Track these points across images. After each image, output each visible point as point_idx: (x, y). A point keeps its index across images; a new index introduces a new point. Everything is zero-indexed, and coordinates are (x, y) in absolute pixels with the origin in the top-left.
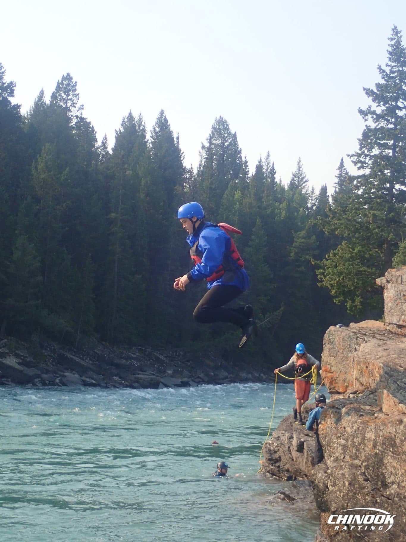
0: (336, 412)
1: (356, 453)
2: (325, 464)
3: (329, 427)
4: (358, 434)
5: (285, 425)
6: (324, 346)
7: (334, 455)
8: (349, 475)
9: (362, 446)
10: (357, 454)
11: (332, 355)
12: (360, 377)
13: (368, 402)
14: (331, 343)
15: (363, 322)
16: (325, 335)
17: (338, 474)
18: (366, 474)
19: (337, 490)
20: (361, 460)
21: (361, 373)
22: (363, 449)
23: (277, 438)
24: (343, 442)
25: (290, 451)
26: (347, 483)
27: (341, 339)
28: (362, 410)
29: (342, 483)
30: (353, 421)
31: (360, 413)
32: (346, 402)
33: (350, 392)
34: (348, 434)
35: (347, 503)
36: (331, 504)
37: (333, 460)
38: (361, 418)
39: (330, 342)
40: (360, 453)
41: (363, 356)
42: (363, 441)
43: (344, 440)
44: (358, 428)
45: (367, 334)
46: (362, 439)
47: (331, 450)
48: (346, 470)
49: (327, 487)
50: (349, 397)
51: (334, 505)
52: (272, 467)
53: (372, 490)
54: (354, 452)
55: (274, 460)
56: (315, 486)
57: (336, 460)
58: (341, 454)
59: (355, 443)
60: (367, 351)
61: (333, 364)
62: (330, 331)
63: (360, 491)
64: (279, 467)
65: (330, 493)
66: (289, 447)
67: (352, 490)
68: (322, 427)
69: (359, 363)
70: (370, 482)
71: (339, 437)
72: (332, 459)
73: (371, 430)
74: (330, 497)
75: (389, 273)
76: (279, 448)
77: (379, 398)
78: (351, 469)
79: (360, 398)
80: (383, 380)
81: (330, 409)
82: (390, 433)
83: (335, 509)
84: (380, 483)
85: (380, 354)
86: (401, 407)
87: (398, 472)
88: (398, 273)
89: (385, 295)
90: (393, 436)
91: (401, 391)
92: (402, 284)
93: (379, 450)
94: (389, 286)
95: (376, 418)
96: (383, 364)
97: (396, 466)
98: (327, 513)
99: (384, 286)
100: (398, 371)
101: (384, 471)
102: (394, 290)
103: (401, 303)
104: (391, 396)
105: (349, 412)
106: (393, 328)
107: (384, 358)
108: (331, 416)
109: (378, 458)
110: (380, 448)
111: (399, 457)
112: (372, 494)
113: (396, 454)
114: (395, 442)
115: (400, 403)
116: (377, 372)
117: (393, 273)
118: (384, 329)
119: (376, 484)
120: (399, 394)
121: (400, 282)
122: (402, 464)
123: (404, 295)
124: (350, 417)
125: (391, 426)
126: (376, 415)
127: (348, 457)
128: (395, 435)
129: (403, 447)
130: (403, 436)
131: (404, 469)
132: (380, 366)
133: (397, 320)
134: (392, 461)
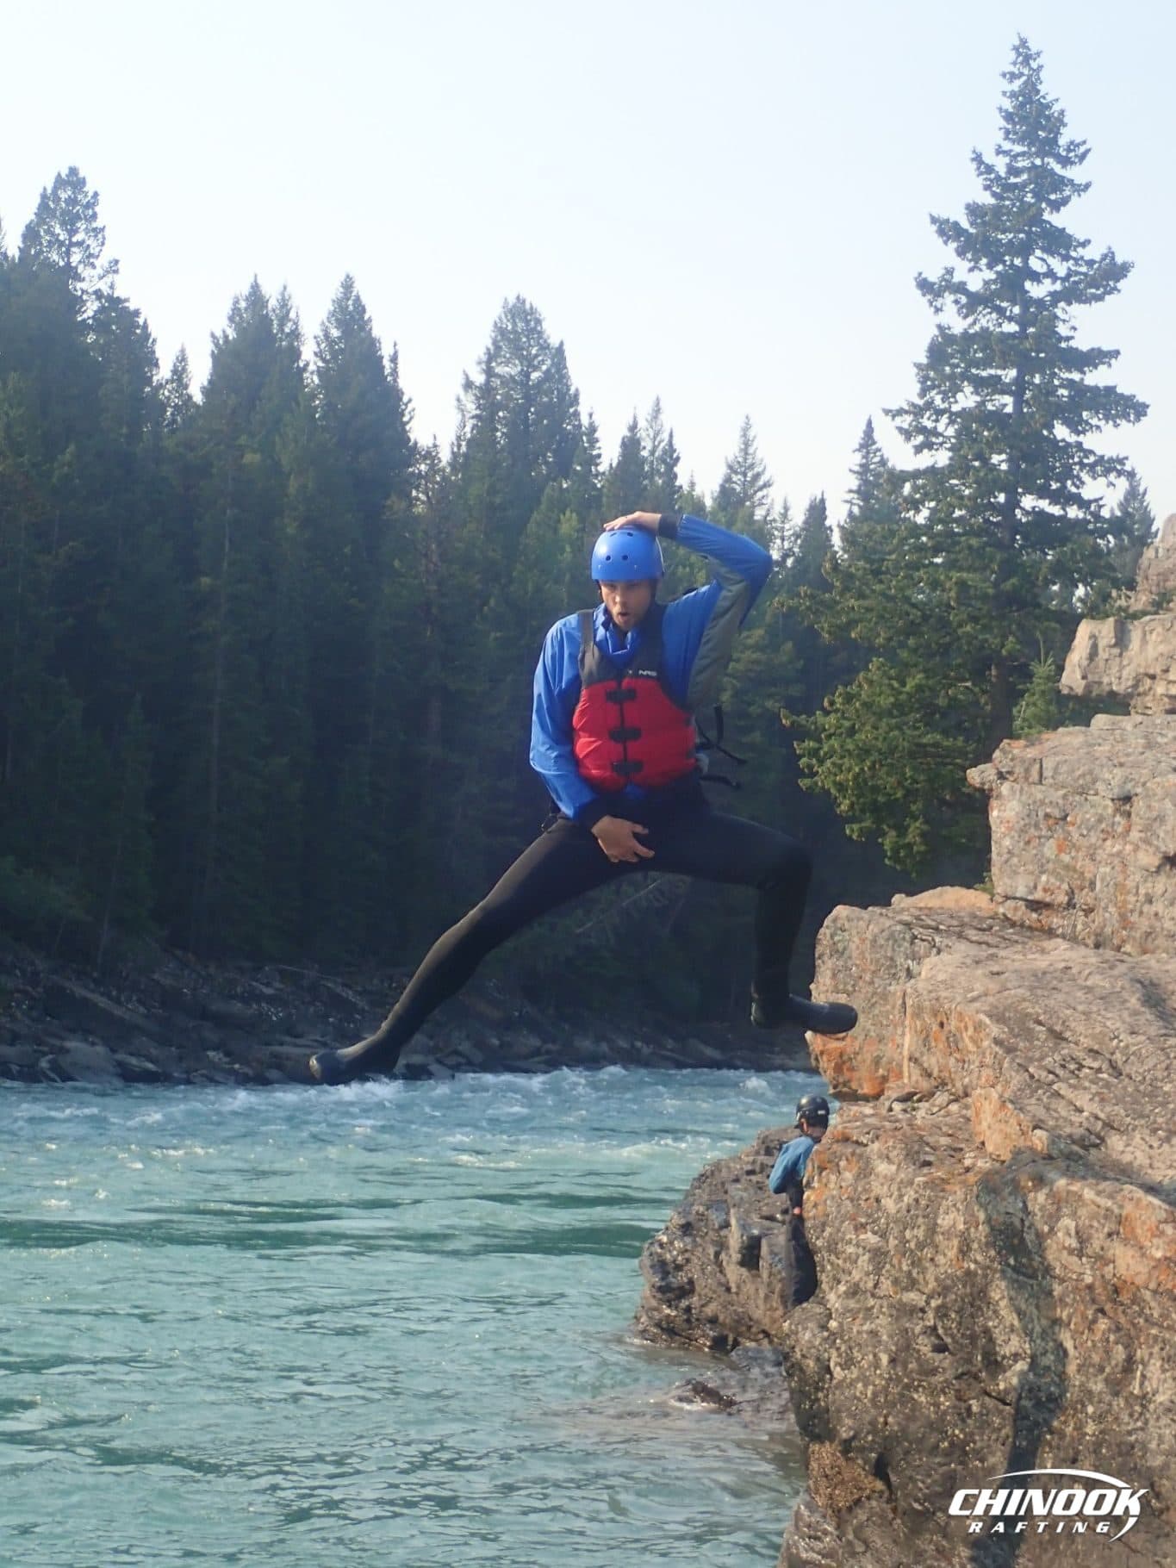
0: (853, 1154)
1: (910, 1272)
2: (822, 1302)
3: (833, 1197)
4: (917, 1217)
5: (707, 1190)
6: (818, 962)
7: (844, 1278)
8: (891, 1337)
9: (928, 1252)
10: (915, 1275)
11: (841, 987)
12: (922, 1054)
13: (946, 1125)
14: (839, 952)
15: (931, 892)
16: (822, 930)
17: (859, 1333)
18: (940, 1331)
19: (858, 1379)
20: (926, 1291)
21: (926, 1040)
22: (932, 1260)
23: (683, 1226)
24: (871, 1239)
25: (720, 1265)
26: (884, 1359)
27: (868, 942)
28: (927, 1149)
29: (871, 1357)
30: (902, 1182)
31: (923, 1157)
32: (883, 1127)
33: (895, 1096)
34: (887, 1217)
35: (886, 1417)
36: (839, 1420)
37: (845, 1292)
38: (925, 1170)
39: (837, 951)
40: (924, 1271)
41: (930, 992)
42: (932, 1241)
43: (875, 1233)
44: (917, 1201)
45: (942, 927)
46: (927, 1230)
48: (883, 1321)
49: (828, 1370)
50: (891, 1110)
51: (848, 1422)
52: (668, 1311)
53: (957, 1378)
54: (905, 1268)
55: (674, 1289)
56: (793, 1366)
57: (854, 1291)
58: (868, 1274)
59: (908, 1241)
60: (941, 977)
62: (835, 921)
63: (920, 1381)
64: (688, 1310)
65: (836, 1388)
66: (717, 1254)
67: (899, 1380)
69: (917, 1014)
70: (950, 1353)
71: (863, 1226)
72: (842, 1288)
73: (955, 1205)
74: (832, 1399)
75: (1004, 752)
76: (687, 1255)
77: (977, 1114)
78: (897, 1319)
79: (921, 1113)
80: (988, 1060)
81: (835, 1146)
82: (1008, 1213)
83: (852, 1433)
84: (979, 1358)
85: (979, 988)
86: (1040, 1139)
87: (1030, 1326)
88: (1031, 753)
89: (994, 814)
90: (1017, 1223)
91: (1040, 1092)
92: (1040, 782)
93: (976, 1262)
94: (1005, 788)
95: (968, 1170)
96: (990, 1016)
97: (1023, 1307)
98: (827, 1444)
99: (991, 790)
100: (1029, 1035)
101: (990, 1324)
102: (1020, 801)
103: (1040, 837)
104: (1010, 1106)
105: (893, 1154)
106: (1016, 909)
107: (991, 999)
108: (838, 1165)
109: (973, 1285)
110: (979, 1258)
111: (1035, 1282)
112: (957, 1391)
113: (1024, 1275)
114: (1022, 1240)
115: (1035, 1127)
116: (971, 1037)
117: (1016, 751)
118: (992, 914)
119: (969, 1361)
120: (1033, 1101)
121: (1035, 775)
122: (1042, 1303)
123: (1047, 816)
124: (894, 1168)
125: (1010, 1194)
126: (967, 1162)
127: (889, 1282)
128: (1022, 1221)
129: (1045, 1254)
130: (1045, 1223)
131: (1048, 1318)
132: (981, 1021)
133: (1027, 887)
134: (1012, 1293)
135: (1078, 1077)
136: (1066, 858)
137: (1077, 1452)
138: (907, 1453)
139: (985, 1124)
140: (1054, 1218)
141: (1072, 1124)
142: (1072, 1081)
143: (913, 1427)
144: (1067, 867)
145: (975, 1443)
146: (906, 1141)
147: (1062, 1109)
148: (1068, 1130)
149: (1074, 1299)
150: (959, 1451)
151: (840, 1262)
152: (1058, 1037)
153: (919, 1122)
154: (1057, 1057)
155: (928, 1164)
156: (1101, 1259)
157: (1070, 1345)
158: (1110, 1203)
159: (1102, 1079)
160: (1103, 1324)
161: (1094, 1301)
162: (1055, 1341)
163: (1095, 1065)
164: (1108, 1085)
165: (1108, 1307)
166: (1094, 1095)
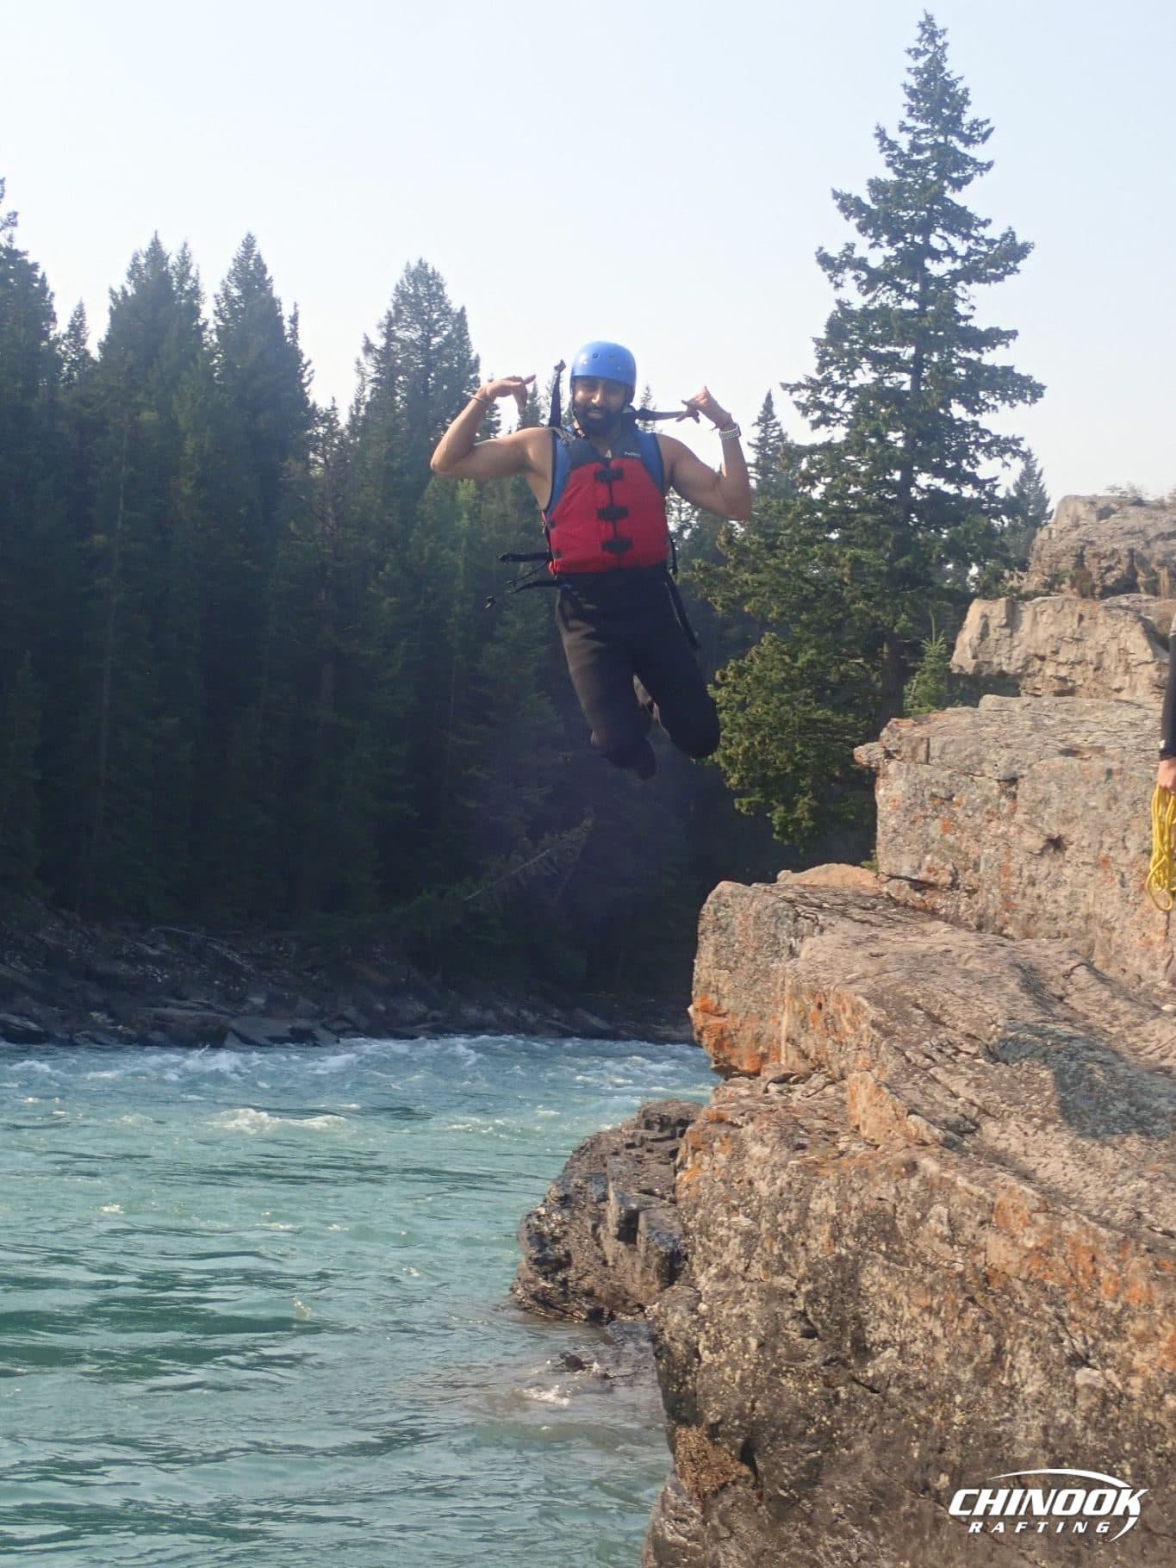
0: (727, 1136)
1: (780, 1255)
2: (692, 1284)
3: (706, 1179)
4: (790, 1200)
5: (587, 1163)
6: (701, 938)
7: (715, 1260)
8: (760, 1320)
9: (799, 1237)
10: (786, 1259)
11: (724, 963)
12: (799, 1035)
13: (821, 1108)
15: (817, 868)
16: (706, 906)
17: (728, 1316)
18: (810, 1317)
19: (726, 1363)
20: (797, 1276)
21: (804, 1022)
22: (803, 1244)
23: (561, 1199)
24: (743, 1221)
25: (596, 1237)
26: (753, 1343)
27: (751, 918)
28: (802, 1132)
29: (740, 1341)
30: (775, 1165)
31: (797, 1140)
32: (758, 1108)
33: (771, 1077)
34: (760, 1200)
35: (754, 1402)
36: (707, 1404)
37: (716, 1275)
38: (799, 1153)
39: (720, 928)
40: (794, 1255)
41: (810, 972)
42: (803, 1222)
43: (747, 1216)
44: (789, 1184)
45: (825, 905)
46: (799, 1215)
48: (753, 1304)
49: (697, 1354)
50: (766, 1091)
51: (716, 1406)
52: (544, 1284)
53: (825, 1364)
54: (776, 1252)
55: (551, 1262)
56: (661, 1349)
57: (725, 1275)
58: (739, 1257)
59: (780, 1225)
60: (821, 957)
61: (725, 991)
62: (718, 896)
63: (789, 1366)
64: (564, 1282)
65: (704, 1371)
66: (595, 1227)
67: (767, 1364)
68: (685, 1179)
69: (797, 993)
70: (821, 1339)
71: (735, 1208)
72: (713, 1271)
73: (827, 1190)
74: (700, 1382)
75: (892, 731)
76: (565, 1228)
77: (853, 1098)
78: (767, 1303)
79: (797, 1095)
80: (865, 1043)
81: (709, 1127)
82: (880, 1199)
83: (719, 1418)
84: (849, 1344)
85: (858, 969)
86: (915, 1124)
87: (900, 1313)
88: (919, 732)
89: (880, 792)
90: (889, 1208)
91: (917, 1076)
92: (927, 762)
93: (847, 1247)
94: (892, 767)
95: (842, 1154)
96: (867, 999)
97: (895, 1295)
98: (694, 1428)
99: (878, 768)
100: (906, 1018)
101: (860, 1310)
102: (906, 780)
103: (925, 817)
104: (886, 1090)
105: (765, 1137)
106: (900, 888)
107: (870, 981)
108: (711, 1146)
109: (843, 1272)
110: (851, 1243)
111: (906, 1269)
112: (825, 1377)
113: (895, 1261)
114: (894, 1226)
115: (910, 1112)
116: (849, 1020)
117: (903, 730)
118: (875, 892)
119: (838, 1346)
120: (909, 1085)
121: (922, 756)
122: (912, 1290)
123: (933, 796)
124: (767, 1150)
125: (883, 1179)
126: (841, 1146)
127: (760, 1266)
128: (895, 1207)
129: (917, 1241)
130: (918, 1209)
131: (918, 1306)
132: (859, 1004)
133: (912, 867)
134: (883, 1280)
135: (955, 1062)
136: (950, 838)
137: (944, 1442)
138: (774, 1438)
139: (859, 1108)
140: (925, 1206)
141: (947, 1108)
142: (948, 1066)
143: (780, 1413)
144: (951, 848)
145: (841, 1429)
146: (781, 1123)
147: (938, 1095)
148: (943, 1116)
149: (945, 1288)
150: (826, 1439)
151: (711, 1244)
152: (936, 1021)
153: (794, 1104)
154: (935, 1042)
155: (802, 1147)
156: (973, 1247)
157: (939, 1333)
158: (982, 1191)
159: (979, 1065)
160: (973, 1313)
161: (964, 1289)
162: (925, 1328)
163: (973, 1050)
164: (984, 1071)
165: (978, 1296)
166: (970, 1081)
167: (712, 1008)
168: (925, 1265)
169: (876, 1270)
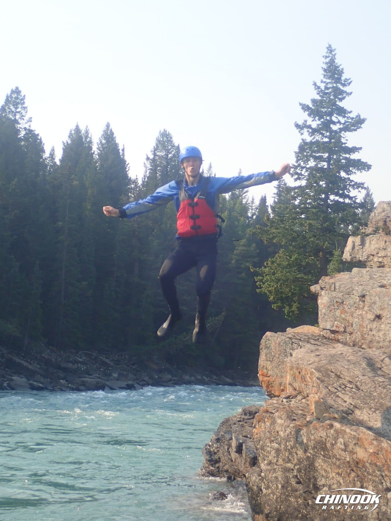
0: (269, 416)
1: (288, 457)
2: (259, 467)
3: (263, 431)
4: (291, 438)
5: (225, 427)
6: (261, 351)
7: (266, 458)
8: (282, 478)
9: (294, 450)
10: (290, 458)
11: (268, 359)
12: (293, 382)
13: (301, 406)
14: (267, 348)
15: (299, 327)
16: (262, 340)
17: (271, 477)
18: (299, 477)
19: (271, 493)
20: (294, 463)
21: (294, 378)
22: (296, 452)
23: (217, 439)
24: (276, 445)
25: (229, 452)
26: (280, 486)
27: (277, 344)
28: (294, 415)
29: (275, 485)
30: (286, 426)
31: (293, 418)
32: (280, 407)
33: (284, 396)
34: (281, 438)
35: (280, 506)
36: (265, 507)
37: (267, 464)
38: (294, 422)
40: (293, 456)
41: (296, 361)
42: (295, 445)
43: (277, 443)
44: (291, 432)
45: (302, 339)
46: (294, 443)
47: (265, 453)
48: (279, 473)
49: (261, 490)
50: (282, 401)
51: (268, 507)
52: (212, 468)
53: (304, 493)
54: (287, 455)
55: (214, 461)
56: (249, 489)
57: (270, 463)
58: (274, 457)
59: (288, 446)
60: (299, 356)
61: (269, 368)
62: (266, 337)
63: (292, 494)
64: (218, 467)
65: (264, 496)
66: (228, 449)
67: (285, 493)
68: (256, 431)
69: (292, 368)
70: (303, 485)
71: (273, 441)
72: (266, 462)
73: (303, 434)
74: (262, 500)
75: (323, 280)
76: (218, 449)
77: (311, 403)
78: (284, 473)
79: (293, 402)
80: (315, 385)
81: (263, 414)
82: (321, 437)
83: (269, 511)
84: (312, 486)
85: (312, 360)
86: (332, 411)
87: (328, 475)
88: (332, 281)
89: (319, 301)
90: (324, 440)
91: (332, 395)
92: (335, 291)
93: (310, 453)
94: (323, 293)
95: (308, 422)
96: (316, 370)
97: (326, 469)
98: (261, 515)
99: (318, 293)
100: (329, 376)
101: (315, 474)
102: (328, 297)
103: (334, 309)
104: (322, 400)
105: (282, 417)
106: (327, 333)
107: (316, 364)
108: (264, 420)
109: (309, 461)
110: (311, 452)
111: (330, 460)
112: (304, 497)
113: (326, 458)
114: (326, 445)
115: (330, 408)
116: (309, 377)
117: (326, 280)
118: (318, 334)
119: (308, 487)
120: (330, 398)
121: (333, 289)
122: (332, 467)
123: (337, 302)
124: (283, 421)
125: (322, 430)
126: (308, 419)
127: (281, 460)
128: (326, 439)
129: (334, 451)
130: (334, 440)
131: (335, 473)
132: (312, 372)
133: (330, 325)
134: (323, 464)
135: (345, 390)
136: (343, 316)
138: (287, 518)
139: (313, 406)
140: (336, 439)
141: (343, 406)
142: (343, 392)
143: (289, 509)
144: (344, 319)
145: (310, 515)
146: (287, 412)
147: (340, 401)
148: (341, 408)
149: (343, 466)
150: (305, 518)
152: (339, 377)
153: (292, 405)
154: (338, 384)
155: (295, 420)
156: (352, 453)
157: (342, 481)
158: (355, 433)
159: (353, 391)
160: (353, 475)
161: (350, 467)
162: (337, 480)
163: (351, 386)
164: (355, 393)
165: (354, 469)
166: (350, 396)
167: (265, 374)
168: (336, 459)
169: (320, 461)
